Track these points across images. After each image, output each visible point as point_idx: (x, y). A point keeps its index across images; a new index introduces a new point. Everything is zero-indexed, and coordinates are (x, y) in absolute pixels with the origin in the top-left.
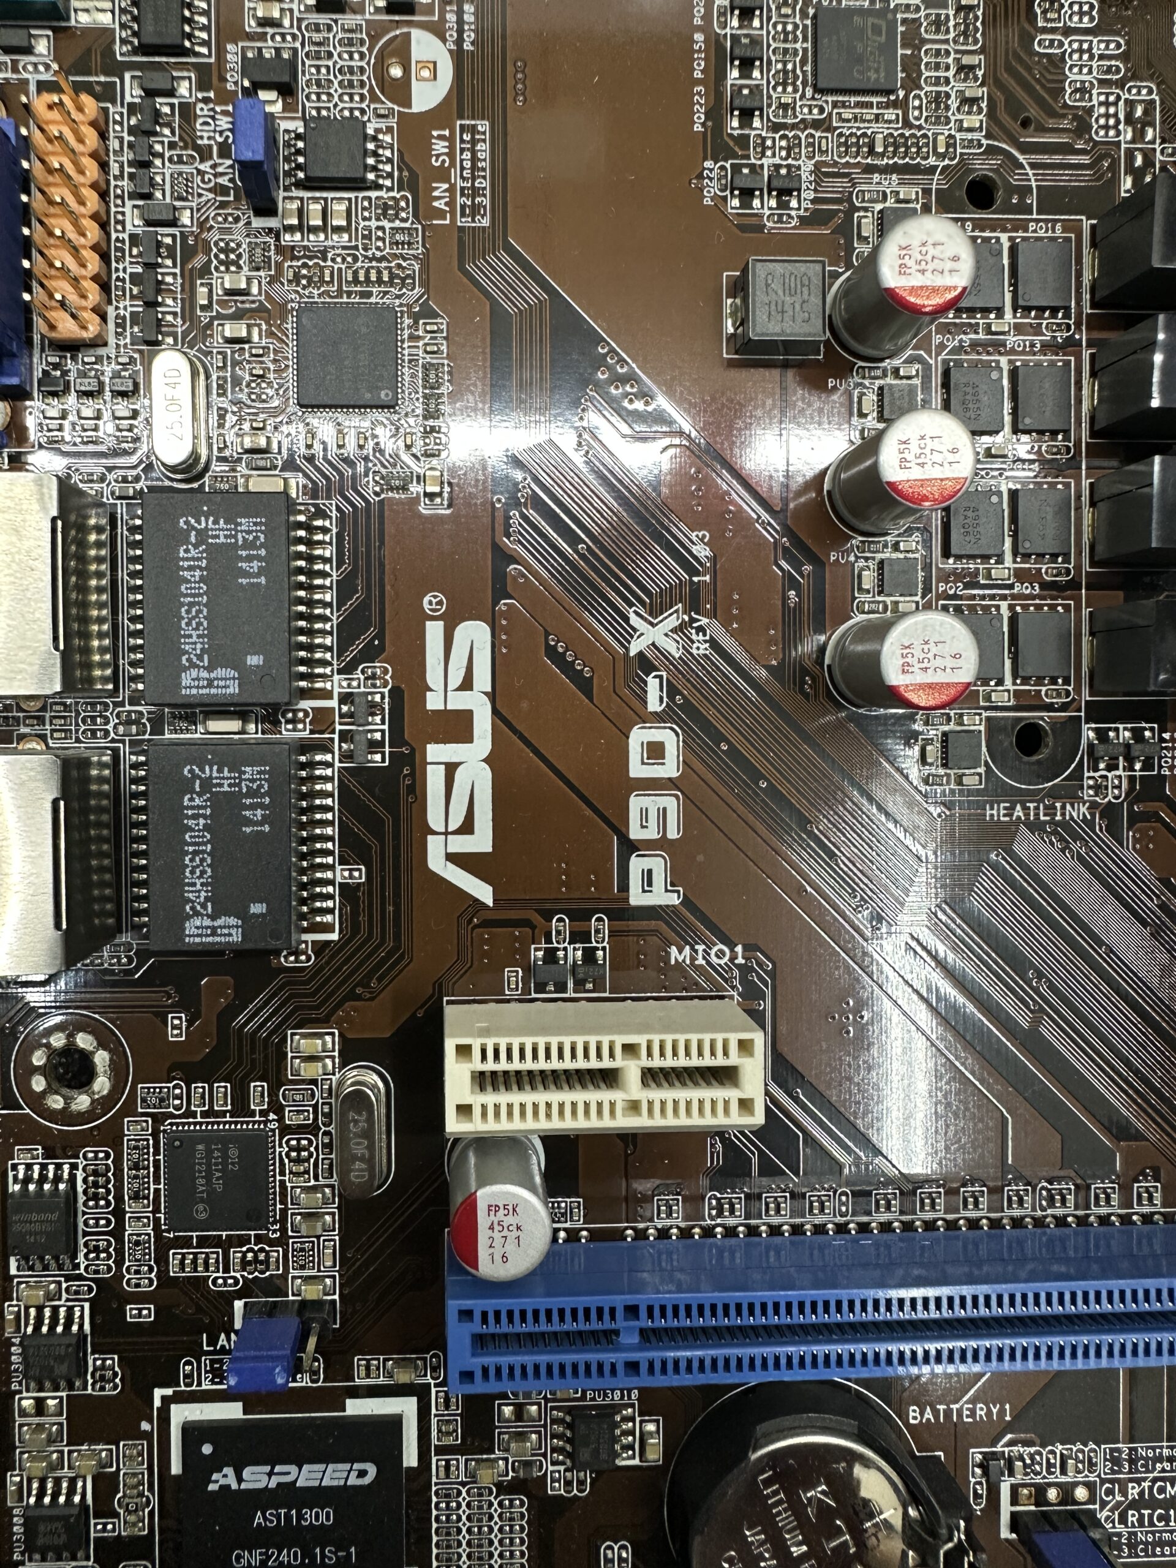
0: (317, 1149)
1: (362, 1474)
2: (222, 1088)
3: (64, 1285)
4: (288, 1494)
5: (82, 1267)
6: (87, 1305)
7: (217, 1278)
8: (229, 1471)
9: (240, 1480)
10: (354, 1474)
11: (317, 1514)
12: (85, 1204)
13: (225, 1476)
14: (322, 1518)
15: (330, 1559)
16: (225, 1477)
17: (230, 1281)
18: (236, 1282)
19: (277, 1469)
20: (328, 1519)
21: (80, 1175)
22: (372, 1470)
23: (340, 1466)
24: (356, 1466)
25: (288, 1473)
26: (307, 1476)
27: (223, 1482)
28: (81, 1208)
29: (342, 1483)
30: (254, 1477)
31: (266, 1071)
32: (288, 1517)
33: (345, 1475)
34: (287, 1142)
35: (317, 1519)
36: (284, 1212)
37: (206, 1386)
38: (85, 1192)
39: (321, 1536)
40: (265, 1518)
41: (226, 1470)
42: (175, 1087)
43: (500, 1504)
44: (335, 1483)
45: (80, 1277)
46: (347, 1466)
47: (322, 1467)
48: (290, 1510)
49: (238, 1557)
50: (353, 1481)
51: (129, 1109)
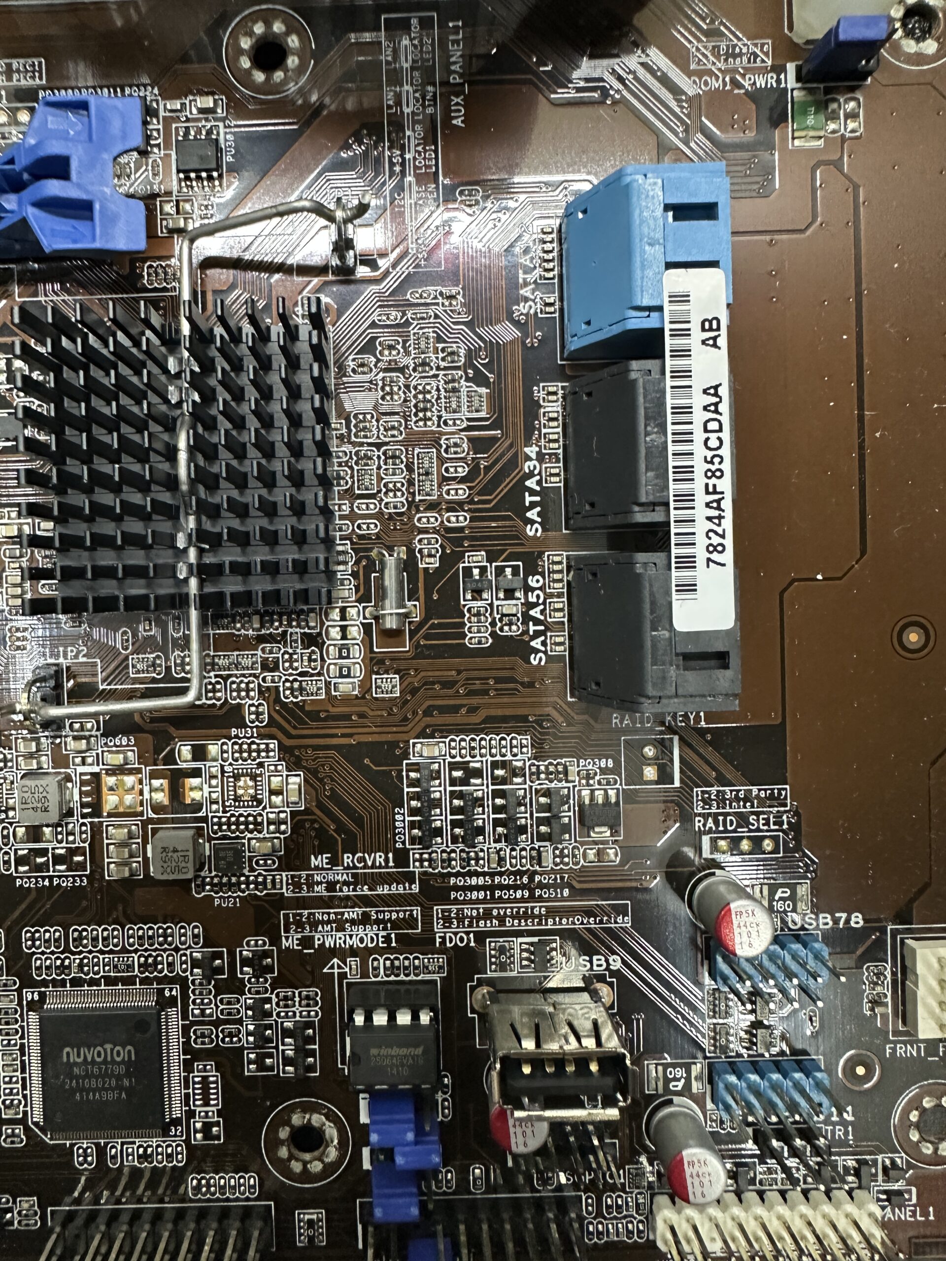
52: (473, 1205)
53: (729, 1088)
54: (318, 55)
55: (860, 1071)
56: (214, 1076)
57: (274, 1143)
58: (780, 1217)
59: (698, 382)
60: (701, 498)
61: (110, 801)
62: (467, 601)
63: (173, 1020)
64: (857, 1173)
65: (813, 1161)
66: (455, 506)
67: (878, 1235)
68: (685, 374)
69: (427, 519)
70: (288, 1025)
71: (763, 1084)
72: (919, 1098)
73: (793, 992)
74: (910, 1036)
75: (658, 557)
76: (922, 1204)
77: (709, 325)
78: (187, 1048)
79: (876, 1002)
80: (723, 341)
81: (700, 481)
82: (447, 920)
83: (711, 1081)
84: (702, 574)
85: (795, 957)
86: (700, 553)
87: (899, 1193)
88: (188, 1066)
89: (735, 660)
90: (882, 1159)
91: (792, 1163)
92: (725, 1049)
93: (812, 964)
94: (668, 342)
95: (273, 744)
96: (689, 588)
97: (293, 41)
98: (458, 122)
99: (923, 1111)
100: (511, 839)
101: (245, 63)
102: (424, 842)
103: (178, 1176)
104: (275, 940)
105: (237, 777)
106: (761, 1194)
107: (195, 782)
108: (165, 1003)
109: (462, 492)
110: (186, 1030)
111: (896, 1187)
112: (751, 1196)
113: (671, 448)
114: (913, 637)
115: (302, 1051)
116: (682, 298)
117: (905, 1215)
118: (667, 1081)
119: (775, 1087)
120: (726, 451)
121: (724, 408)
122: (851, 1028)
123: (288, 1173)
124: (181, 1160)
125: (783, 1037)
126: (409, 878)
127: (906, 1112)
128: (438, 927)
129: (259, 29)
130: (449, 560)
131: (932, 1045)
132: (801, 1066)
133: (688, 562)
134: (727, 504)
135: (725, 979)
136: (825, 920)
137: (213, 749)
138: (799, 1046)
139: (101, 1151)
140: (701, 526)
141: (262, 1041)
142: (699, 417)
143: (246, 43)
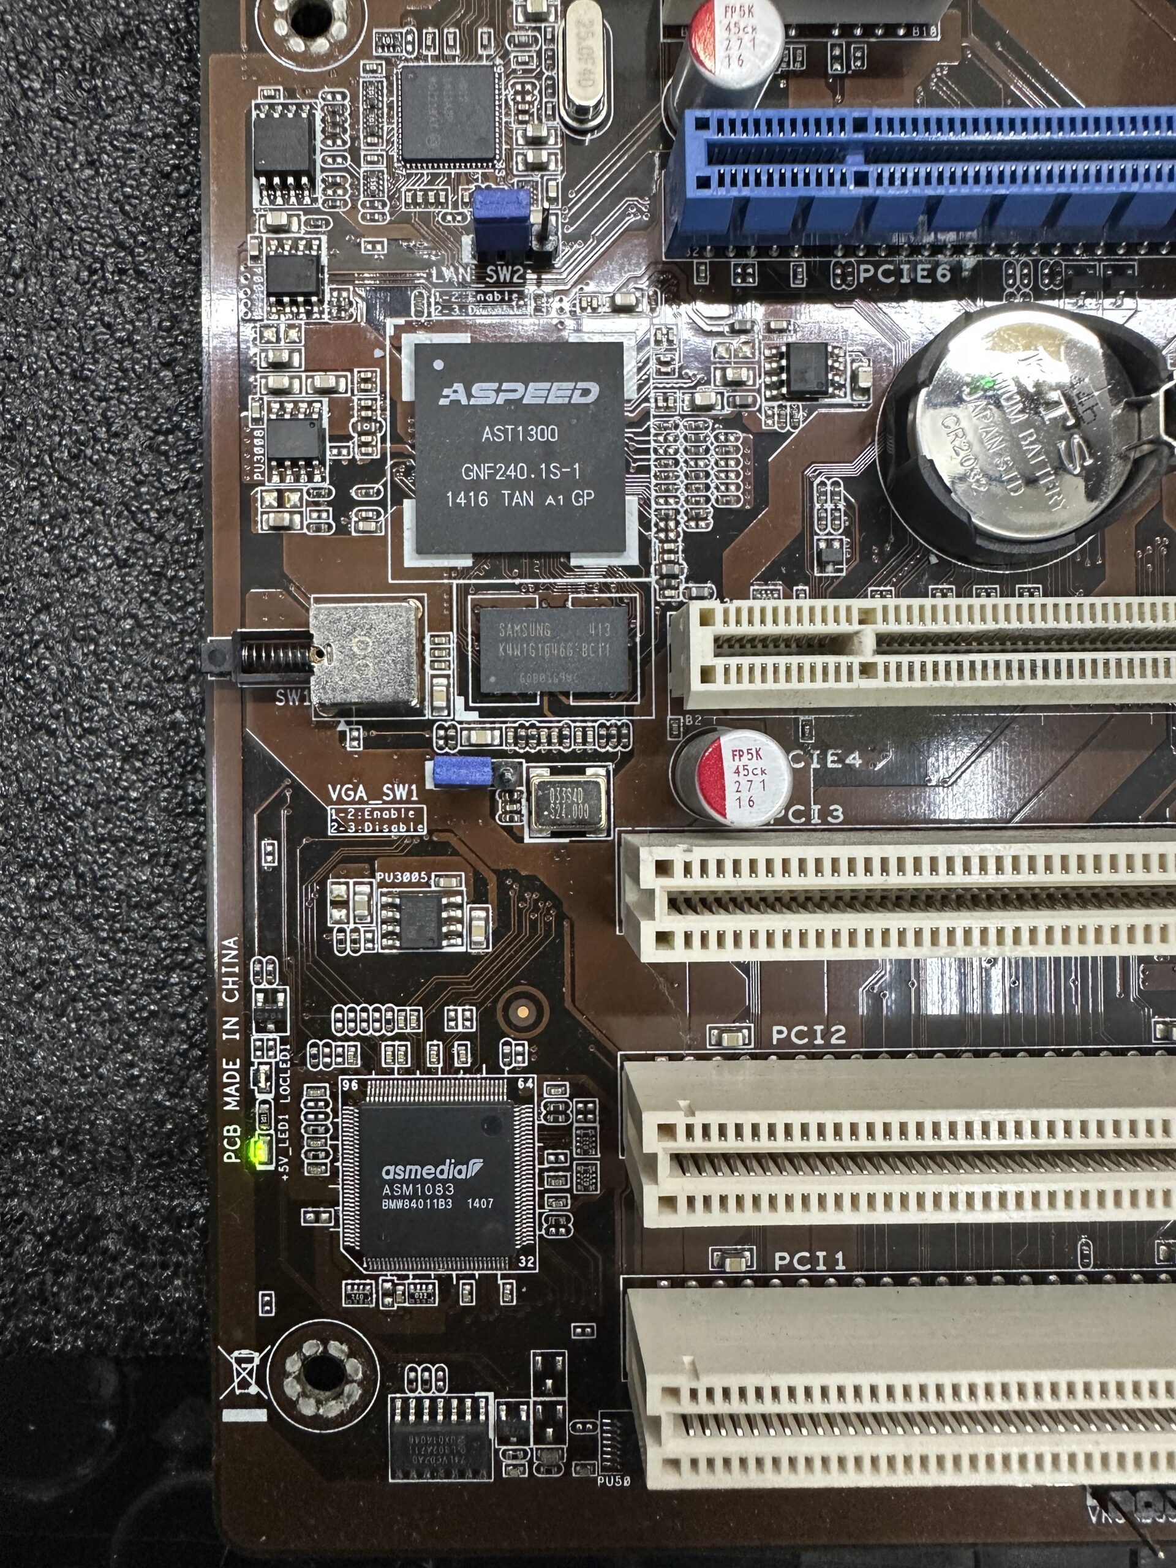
0: (540, 92)
1: (586, 392)
2: (451, 32)
3: (303, 218)
4: (516, 411)
5: (320, 201)
6: (324, 238)
7: (446, 214)
8: (459, 386)
9: (469, 396)
10: (578, 393)
11: (542, 430)
12: (323, 142)
13: (455, 391)
14: (548, 434)
15: (555, 474)
16: (455, 393)
17: (459, 218)
18: (464, 218)
19: (505, 386)
20: (553, 436)
21: (319, 115)
22: (595, 389)
23: (565, 385)
24: (580, 385)
25: (515, 390)
26: (534, 393)
27: (453, 397)
28: (319, 145)
29: (566, 401)
30: (482, 394)
31: (492, 18)
32: (515, 432)
33: (569, 393)
34: (513, 85)
35: (542, 436)
36: (509, 152)
37: (436, 316)
38: (323, 131)
39: (548, 451)
40: (493, 434)
41: (456, 386)
42: (407, 33)
43: (716, 438)
44: (560, 401)
45: (318, 211)
46: (571, 385)
47: (547, 385)
48: (517, 426)
49: (468, 470)
50: (577, 399)
51: (365, 52)
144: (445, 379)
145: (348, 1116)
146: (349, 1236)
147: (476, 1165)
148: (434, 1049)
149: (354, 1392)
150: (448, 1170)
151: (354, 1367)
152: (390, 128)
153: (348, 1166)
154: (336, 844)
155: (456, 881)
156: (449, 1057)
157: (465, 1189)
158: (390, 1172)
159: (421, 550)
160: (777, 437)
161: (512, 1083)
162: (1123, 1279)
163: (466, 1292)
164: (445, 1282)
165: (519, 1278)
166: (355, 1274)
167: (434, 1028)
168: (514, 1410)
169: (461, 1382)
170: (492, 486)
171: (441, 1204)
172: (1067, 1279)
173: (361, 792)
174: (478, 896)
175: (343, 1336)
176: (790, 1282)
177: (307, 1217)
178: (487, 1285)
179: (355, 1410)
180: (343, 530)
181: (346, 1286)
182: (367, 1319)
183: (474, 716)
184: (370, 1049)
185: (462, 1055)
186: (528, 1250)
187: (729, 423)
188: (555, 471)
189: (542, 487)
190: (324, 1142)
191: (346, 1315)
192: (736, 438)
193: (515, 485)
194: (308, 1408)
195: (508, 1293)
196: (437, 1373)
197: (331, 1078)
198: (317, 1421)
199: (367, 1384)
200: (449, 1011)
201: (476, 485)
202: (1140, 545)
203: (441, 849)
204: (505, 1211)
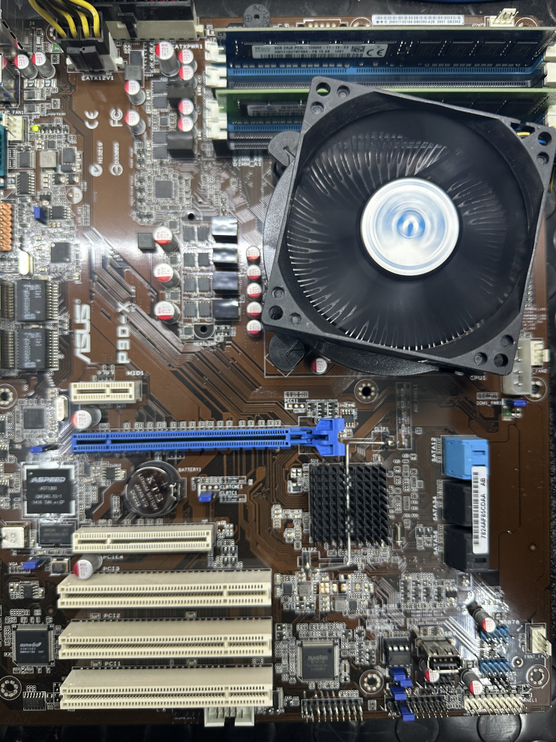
1: (62, 479)
2: (35, 400)
6: (8, 444)
9: (38, 480)
13: (35, 479)
19: (45, 478)
20: (56, 489)
21: (6, 418)
22: (64, 478)
25: (48, 479)
26: (51, 480)
29: (58, 481)
30: (40, 480)
31: (43, 396)
32: (48, 488)
35: (54, 489)
36: (47, 425)
37: (31, 462)
39: (54, 492)
40: (43, 489)
43: (92, 487)
45: (6, 439)
46: (60, 478)
47: (55, 478)
49: (38, 496)
50: (61, 481)
51: (16, 404)
52: (416, 699)
53: (484, 667)
54: (380, 393)
55: (518, 662)
56: (347, 665)
57: (363, 682)
58: (497, 701)
59: (480, 494)
60: (480, 521)
61: (322, 590)
62: (418, 538)
63: (337, 650)
64: (517, 690)
65: (506, 685)
66: (415, 512)
67: (521, 704)
68: (477, 492)
69: (407, 515)
70: (367, 650)
71: (493, 666)
72: (533, 669)
73: (501, 641)
74: (531, 653)
75: (469, 535)
76: (534, 698)
77: (483, 480)
78: (340, 657)
79: (523, 644)
80: (486, 484)
81: (480, 517)
82: (411, 622)
83: (479, 665)
84: (480, 540)
85: (501, 632)
86: (480, 535)
87: (528, 695)
88: (341, 662)
89: (488, 560)
90: (524, 686)
91: (500, 686)
92: (483, 657)
93: (506, 634)
94: (473, 484)
95: (365, 575)
96: (477, 543)
97: (373, 389)
98: (416, 411)
99: (534, 673)
100: (428, 601)
101: (360, 394)
102: (405, 602)
103: (336, 692)
104: (365, 628)
105: (356, 584)
106: (492, 695)
107: (344, 585)
108: (335, 644)
109: (416, 508)
110: (340, 652)
111: (527, 693)
112: (489, 696)
113: (473, 509)
114: (533, 548)
115: (371, 657)
116: (476, 474)
117: (529, 701)
118: (468, 665)
119: (496, 666)
120: (486, 510)
121: (486, 500)
122: (516, 651)
123: (366, 690)
124: (338, 686)
125: (498, 654)
126: (401, 611)
127: (530, 674)
128: (408, 624)
129: (364, 385)
130: (413, 527)
131: (536, 655)
132: (502, 661)
133: (477, 537)
134: (486, 523)
135: (483, 638)
136: (509, 622)
137: (349, 576)
138: (502, 656)
139: (316, 685)
140: (480, 528)
141: (360, 654)
142: (480, 502)
143: (361, 389)
144: (33, 476)
145: (14, 633)
146: (14, 659)
147: (40, 644)
148: (32, 618)
149: (16, 691)
150: (34, 645)
151: (16, 686)
152: (21, 421)
153: (14, 644)
154: (11, 575)
155: (37, 583)
156: (35, 621)
157: (37, 649)
158: (22, 645)
159: (28, 513)
160: (104, 488)
161: (49, 626)
162: (180, 667)
163: (39, 671)
164: (35, 668)
165: (51, 668)
166: (16, 666)
167: (32, 614)
168: (50, 695)
169: (39, 690)
170: (43, 500)
171: (33, 652)
172: (168, 668)
173: (16, 564)
174: (41, 586)
175: (13, 680)
176: (108, 668)
177: (6, 654)
178: (44, 669)
179: (16, 695)
180: (12, 508)
181: (14, 669)
182: (19, 676)
183: (40, 548)
184: (19, 619)
185: (38, 620)
186: (53, 662)
187: (94, 485)
188: (55, 496)
189: (53, 500)
190: (9, 638)
191: (14, 675)
192: (96, 488)
193: (48, 499)
194: (6, 695)
195: (48, 670)
196: (34, 687)
197: (10, 625)
198: (8, 697)
199: (19, 690)
200: (36, 611)
201: (40, 499)
202: (184, 510)
203: (33, 576)
204: (46, 653)
